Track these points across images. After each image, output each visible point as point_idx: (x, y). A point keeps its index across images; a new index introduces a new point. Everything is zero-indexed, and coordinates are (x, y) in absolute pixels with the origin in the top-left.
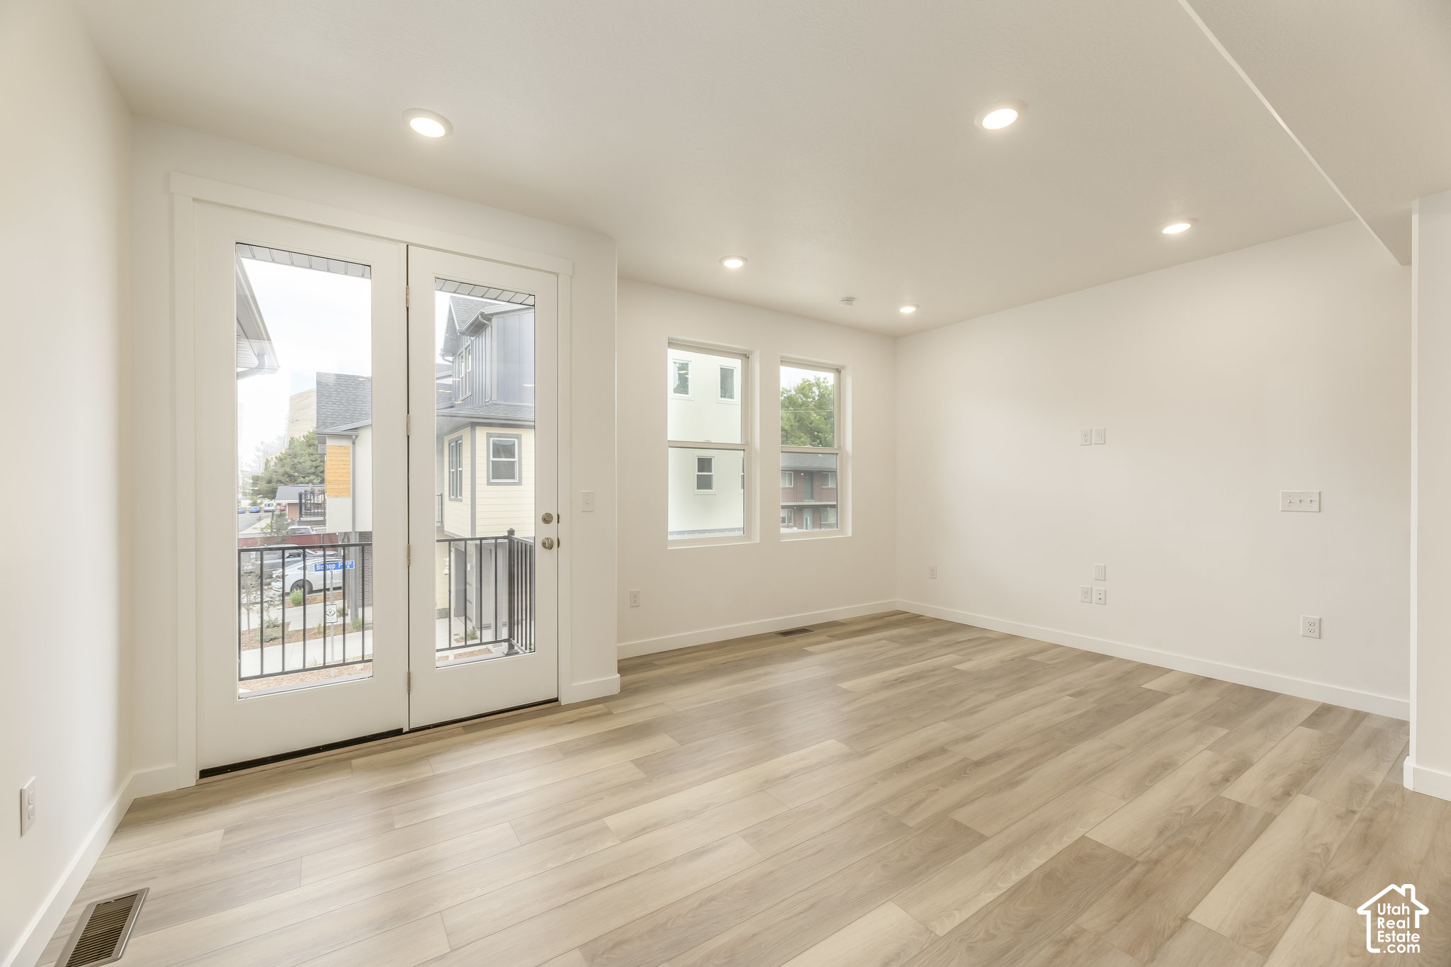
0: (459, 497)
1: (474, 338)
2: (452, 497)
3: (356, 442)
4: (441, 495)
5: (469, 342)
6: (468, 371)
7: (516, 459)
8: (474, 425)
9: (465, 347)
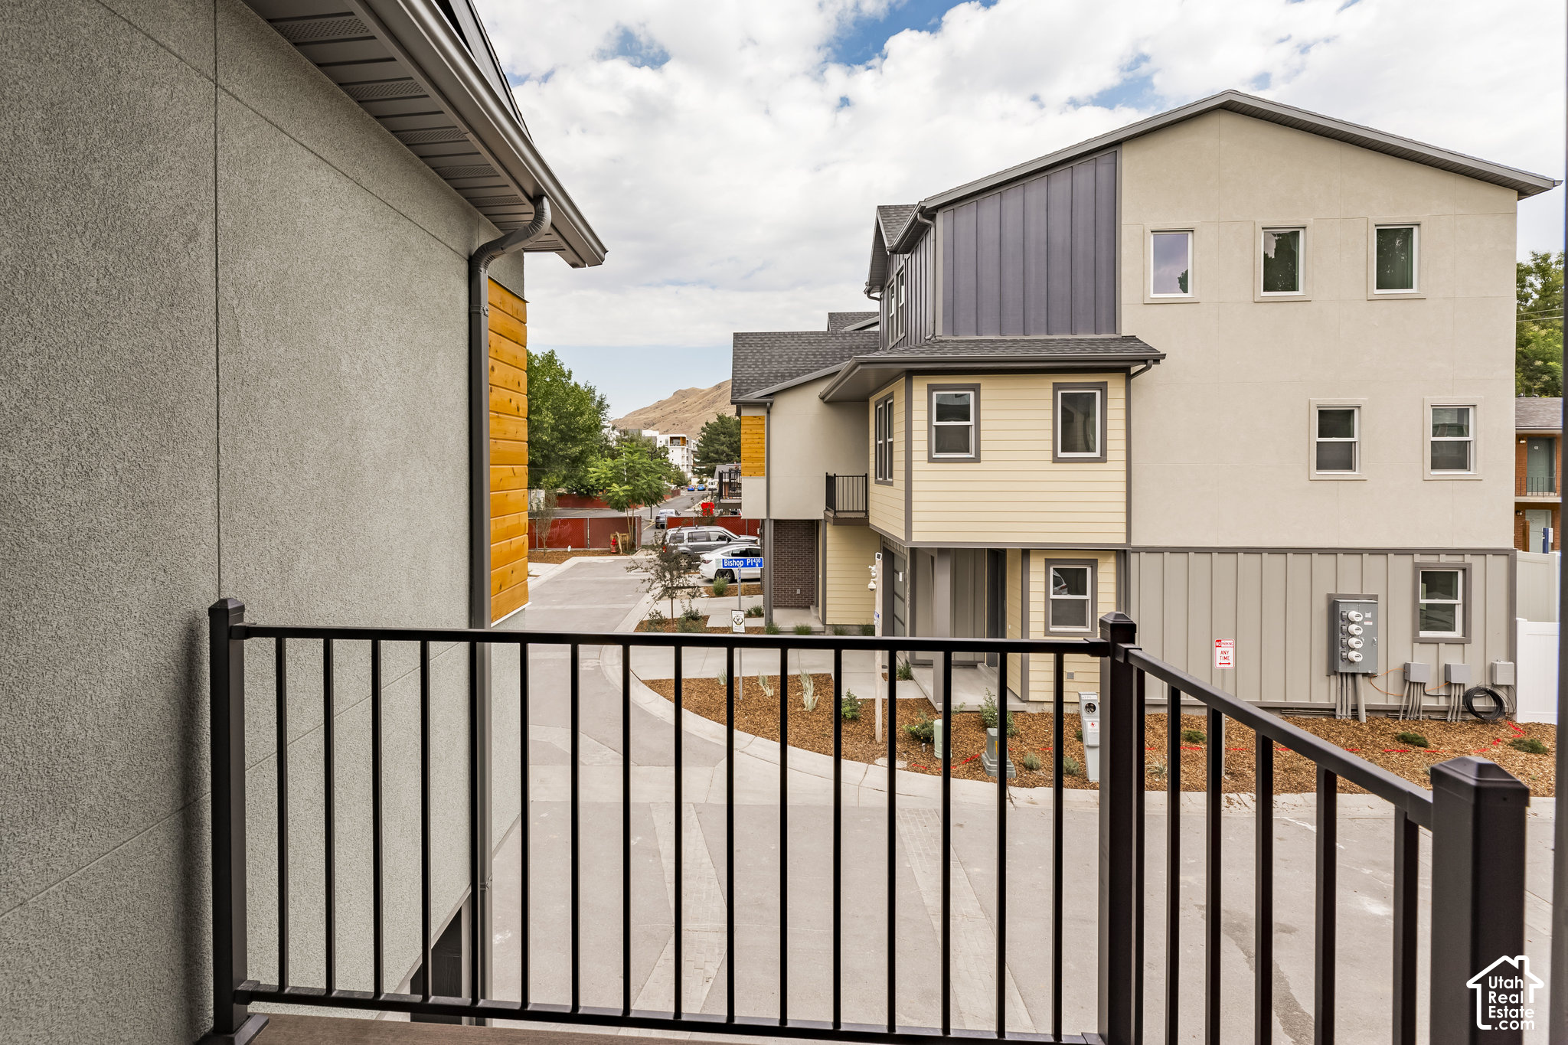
0: (888, 479)
1: (909, 255)
2: (879, 479)
3: (771, 411)
4: (866, 476)
5: (902, 263)
6: (900, 305)
7: (972, 422)
8: (910, 374)
9: (896, 272)
